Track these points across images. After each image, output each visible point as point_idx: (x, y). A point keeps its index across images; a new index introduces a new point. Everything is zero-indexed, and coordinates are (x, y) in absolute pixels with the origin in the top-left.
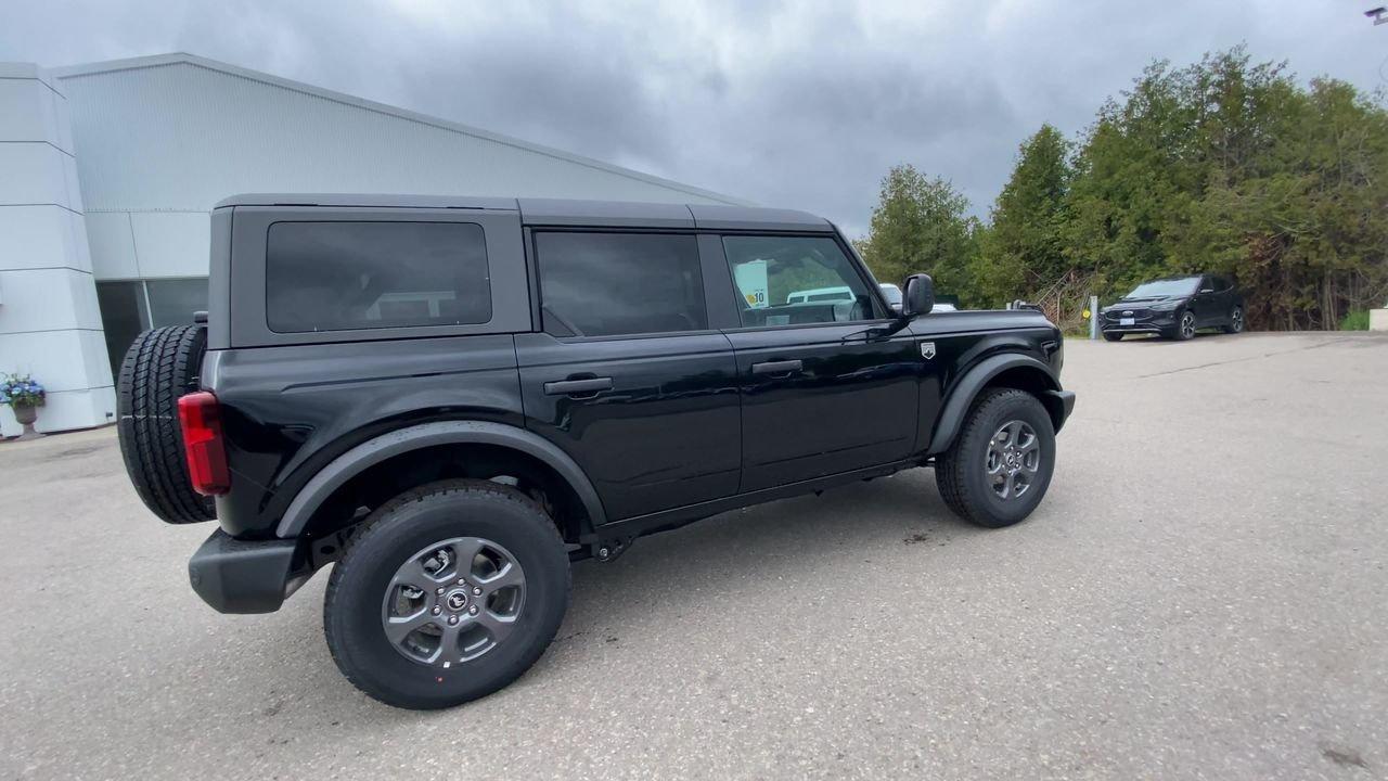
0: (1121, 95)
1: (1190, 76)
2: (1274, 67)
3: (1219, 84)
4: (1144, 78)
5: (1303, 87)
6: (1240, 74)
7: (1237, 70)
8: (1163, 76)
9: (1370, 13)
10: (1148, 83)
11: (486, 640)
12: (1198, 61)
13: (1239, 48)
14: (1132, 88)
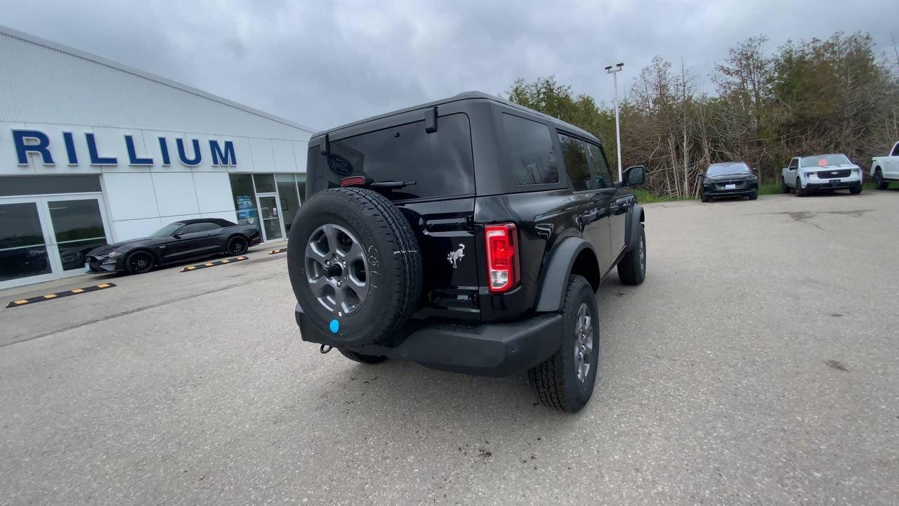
0: (505, 94)
1: (533, 88)
2: (566, 88)
3: (544, 93)
4: (515, 86)
5: (575, 98)
6: (553, 89)
7: (552, 87)
8: (523, 86)
9: (606, 68)
10: (517, 89)
11: (586, 375)
12: (536, 81)
13: (552, 77)
14: (511, 91)
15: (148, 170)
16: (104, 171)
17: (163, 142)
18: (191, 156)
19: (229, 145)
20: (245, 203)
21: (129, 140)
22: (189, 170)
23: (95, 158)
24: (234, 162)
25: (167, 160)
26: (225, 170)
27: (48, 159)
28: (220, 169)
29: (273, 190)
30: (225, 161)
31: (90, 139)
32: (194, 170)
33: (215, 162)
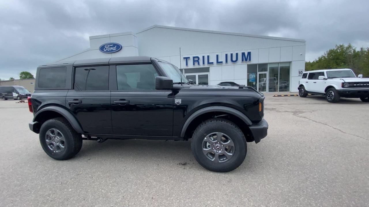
15: (221, 65)
16: (211, 66)
17: (226, 55)
18: (234, 59)
19: (249, 53)
20: (252, 76)
21: (217, 56)
22: (233, 64)
23: (209, 63)
24: (250, 60)
25: (227, 61)
26: (246, 63)
27: (199, 64)
28: (244, 63)
29: (266, 70)
30: (246, 60)
31: (208, 57)
32: (235, 64)
33: (243, 60)
